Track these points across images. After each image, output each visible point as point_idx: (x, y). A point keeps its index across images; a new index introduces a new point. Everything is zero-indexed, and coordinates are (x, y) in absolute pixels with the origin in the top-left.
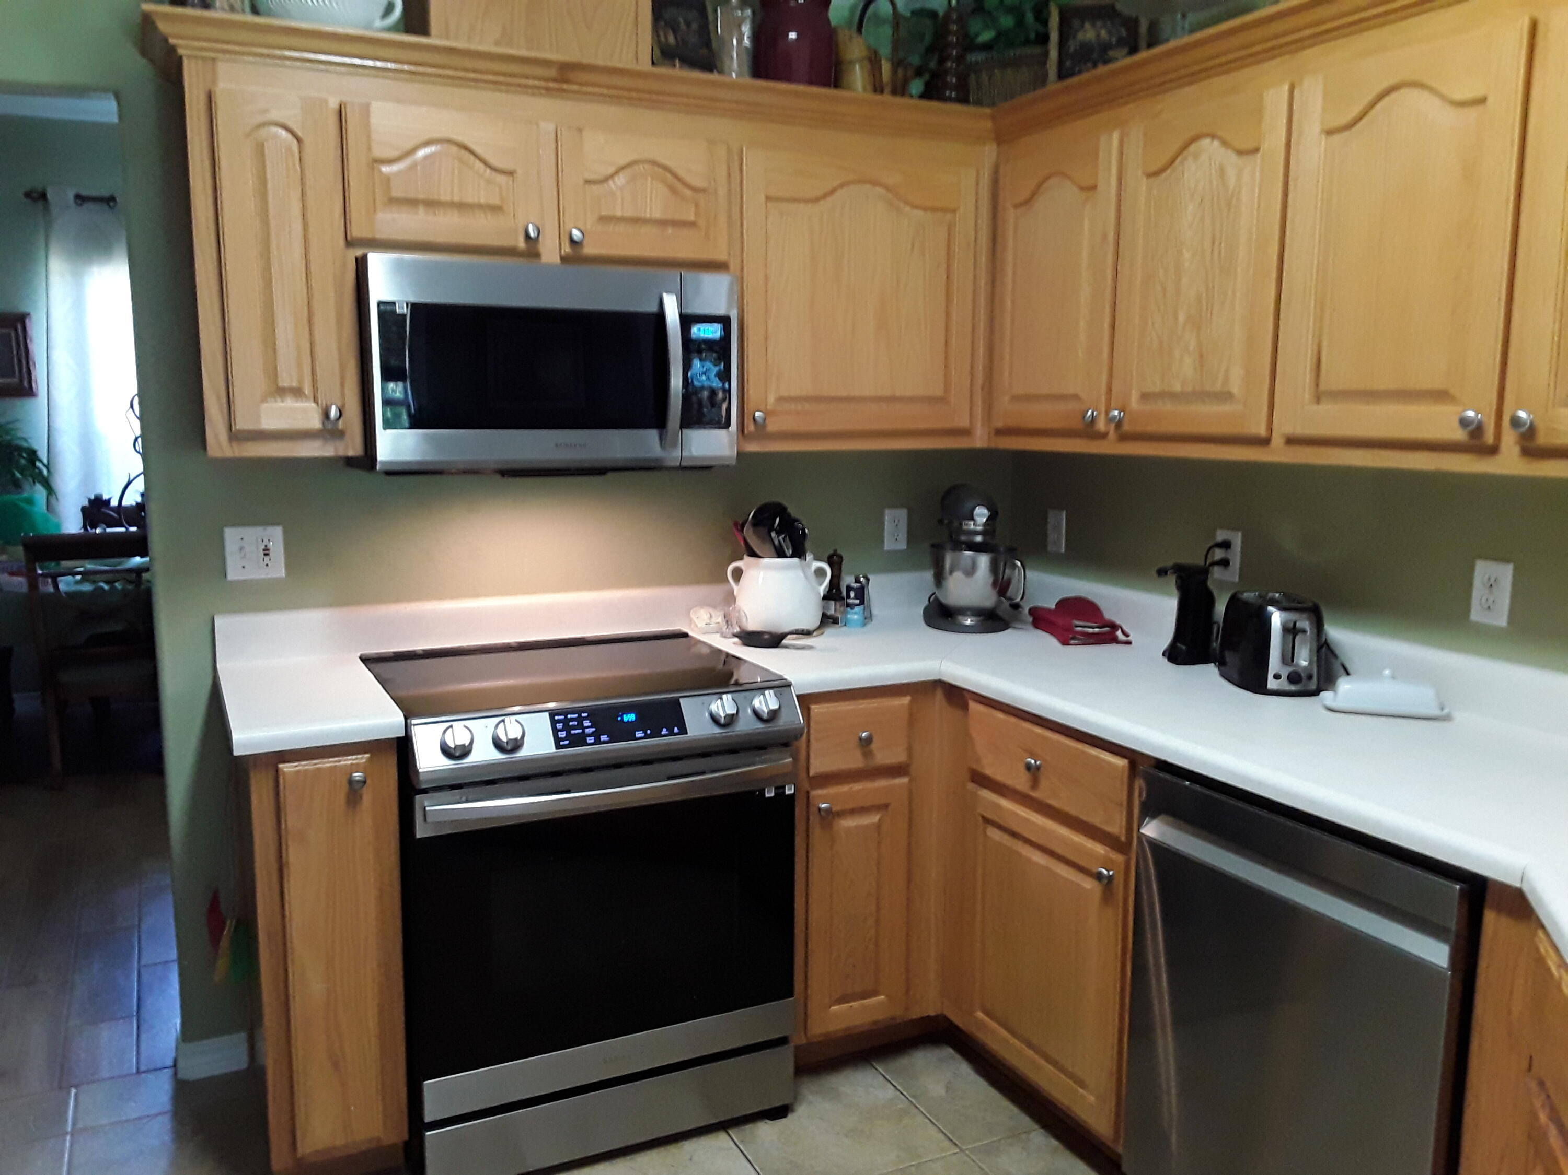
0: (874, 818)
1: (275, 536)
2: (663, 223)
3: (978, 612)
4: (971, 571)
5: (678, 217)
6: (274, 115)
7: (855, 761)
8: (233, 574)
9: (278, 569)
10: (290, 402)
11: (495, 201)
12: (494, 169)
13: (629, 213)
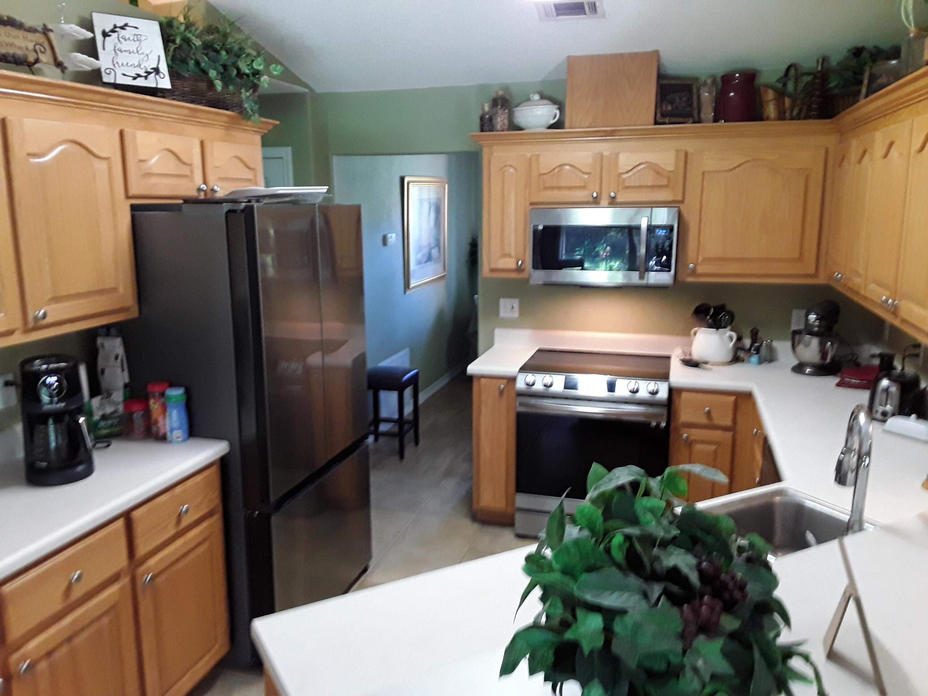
0: (713, 447)
1: (516, 303)
2: (653, 187)
3: (813, 366)
4: (807, 345)
5: (659, 184)
6: (509, 163)
7: (703, 420)
8: (502, 314)
9: (516, 314)
10: (507, 259)
11: (582, 185)
12: (583, 172)
13: (637, 184)
